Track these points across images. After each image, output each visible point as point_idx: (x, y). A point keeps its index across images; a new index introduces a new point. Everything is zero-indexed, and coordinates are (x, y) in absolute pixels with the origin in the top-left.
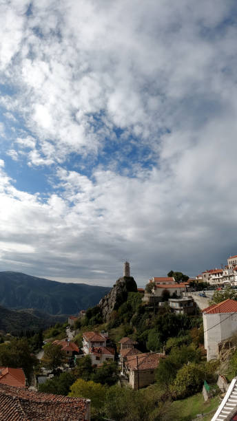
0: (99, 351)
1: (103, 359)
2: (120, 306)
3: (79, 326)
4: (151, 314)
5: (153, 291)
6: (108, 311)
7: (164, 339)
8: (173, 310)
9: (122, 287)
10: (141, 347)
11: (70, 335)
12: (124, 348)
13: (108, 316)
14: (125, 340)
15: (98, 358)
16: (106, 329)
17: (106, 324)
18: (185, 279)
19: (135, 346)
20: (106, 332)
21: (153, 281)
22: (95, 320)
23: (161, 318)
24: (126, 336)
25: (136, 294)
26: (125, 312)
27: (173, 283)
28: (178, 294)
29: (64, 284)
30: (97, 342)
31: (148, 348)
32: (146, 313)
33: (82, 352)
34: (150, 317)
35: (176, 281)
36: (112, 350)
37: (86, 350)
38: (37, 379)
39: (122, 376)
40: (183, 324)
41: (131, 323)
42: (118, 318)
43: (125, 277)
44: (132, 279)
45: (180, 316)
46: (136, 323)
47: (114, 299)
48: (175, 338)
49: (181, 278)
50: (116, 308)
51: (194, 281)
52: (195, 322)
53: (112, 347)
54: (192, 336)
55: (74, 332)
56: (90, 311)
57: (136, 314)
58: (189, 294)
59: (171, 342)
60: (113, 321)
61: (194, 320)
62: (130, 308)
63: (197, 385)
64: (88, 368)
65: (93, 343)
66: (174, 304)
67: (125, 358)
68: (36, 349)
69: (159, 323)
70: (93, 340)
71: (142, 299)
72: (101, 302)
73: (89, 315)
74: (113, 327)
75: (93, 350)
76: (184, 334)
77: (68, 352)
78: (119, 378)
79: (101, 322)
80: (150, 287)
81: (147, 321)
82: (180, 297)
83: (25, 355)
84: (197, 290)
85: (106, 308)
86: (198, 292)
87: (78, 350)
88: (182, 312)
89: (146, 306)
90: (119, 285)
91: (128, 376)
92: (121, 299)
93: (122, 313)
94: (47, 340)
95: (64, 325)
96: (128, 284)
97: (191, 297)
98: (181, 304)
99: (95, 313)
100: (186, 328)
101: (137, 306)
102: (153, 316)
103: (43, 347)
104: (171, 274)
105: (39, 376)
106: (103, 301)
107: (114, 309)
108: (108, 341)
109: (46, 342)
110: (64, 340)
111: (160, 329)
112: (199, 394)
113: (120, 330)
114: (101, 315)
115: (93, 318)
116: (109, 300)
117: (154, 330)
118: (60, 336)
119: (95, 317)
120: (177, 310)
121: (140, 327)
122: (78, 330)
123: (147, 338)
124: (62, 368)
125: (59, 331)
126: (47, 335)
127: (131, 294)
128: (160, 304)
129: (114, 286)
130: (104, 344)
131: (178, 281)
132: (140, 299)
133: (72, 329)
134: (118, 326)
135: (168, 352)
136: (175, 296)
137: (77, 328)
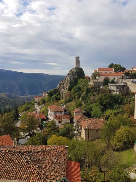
0: (60, 118)
1: (63, 123)
2: (72, 88)
3: (44, 102)
4: (95, 93)
5: (97, 78)
6: (64, 92)
7: (104, 110)
8: (111, 91)
9: (74, 75)
10: (88, 114)
11: (38, 108)
12: (76, 115)
13: (64, 95)
14: (77, 110)
15: (59, 122)
16: (63, 103)
17: (63, 100)
18: (122, 69)
19: (84, 114)
20: (63, 105)
21: (98, 70)
22: (55, 97)
23: (102, 96)
24: (77, 108)
25: (84, 80)
26: (76, 92)
27: (113, 72)
28: (116, 80)
29: (27, 74)
30: (58, 112)
31: (92, 115)
32: (91, 93)
33: (48, 119)
34: (94, 95)
35: (115, 71)
36: (69, 116)
37: (51, 117)
38: (18, 141)
39: (77, 134)
40: (118, 101)
41: (81, 99)
42: (72, 96)
43: (76, 68)
44: (81, 69)
45: (116, 96)
46: (84, 99)
47: (68, 84)
48: (111, 110)
49: (119, 69)
50: (70, 89)
51: (129, 71)
52: (127, 100)
53: (68, 115)
54: (125, 109)
55: (40, 106)
56: (51, 92)
57: (84, 93)
58: (124, 81)
59: (109, 112)
60: (68, 98)
61: (126, 99)
62: (79, 89)
63: (130, 142)
64: (54, 129)
65: (55, 112)
66: (112, 87)
67: (78, 122)
68: (14, 120)
69: (100, 99)
70: (56, 110)
71: (89, 84)
72: (58, 86)
73: (51, 94)
74: (68, 102)
75: (56, 117)
76: (118, 108)
77: (38, 120)
78: (74, 135)
79: (59, 99)
80: (95, 75)
81: (92, 98)
82: (116, 83)
83: (9, 125)
84: (130, 78)
85: (62, 90)
86: (131, 80)
87: (45, 118)
88: (118, 93)
89: (91, 88)
90: (72, 73)
91: (80, 133)
92: (73, 83)
93: (74, 93)
94: (21, 113)
95: (33, 103)
96: (79, 73)
97: (125, 83)
98: (117, 87)
99: (55, 93)
100: (120, 104)
101: (85, 88)
102: (96, 95)
103: (19, 118)
104: (111, 66)
105: (19, 139)
106: (60, 85)
107: (69, 90)
108: (65, 111)
109: (21, 114)
110: (35, 112)
111: (101, 104)
112: (131, 149)
113: (73, 103)
114: (59, 94)
115: (53, 97)
116: (65, 84)
117: (97, 104)
118: (30, 110)
119: (55, 95)
120: (114, 91)
121: (87, 102)
122: (43, 105)
123: (92, 109)
124: (35, 131)
125: (30, 107)
126: (21, 110)
127: (80, 80)
128: (102, 87)
129: (68, 74)
130: (63, 113)
131: (116, 71)
132: (87, 83)
133: (39, 104)
134: (71, 101)
135: (107, 119)
136: (113, 82)
137: (42, 104)
